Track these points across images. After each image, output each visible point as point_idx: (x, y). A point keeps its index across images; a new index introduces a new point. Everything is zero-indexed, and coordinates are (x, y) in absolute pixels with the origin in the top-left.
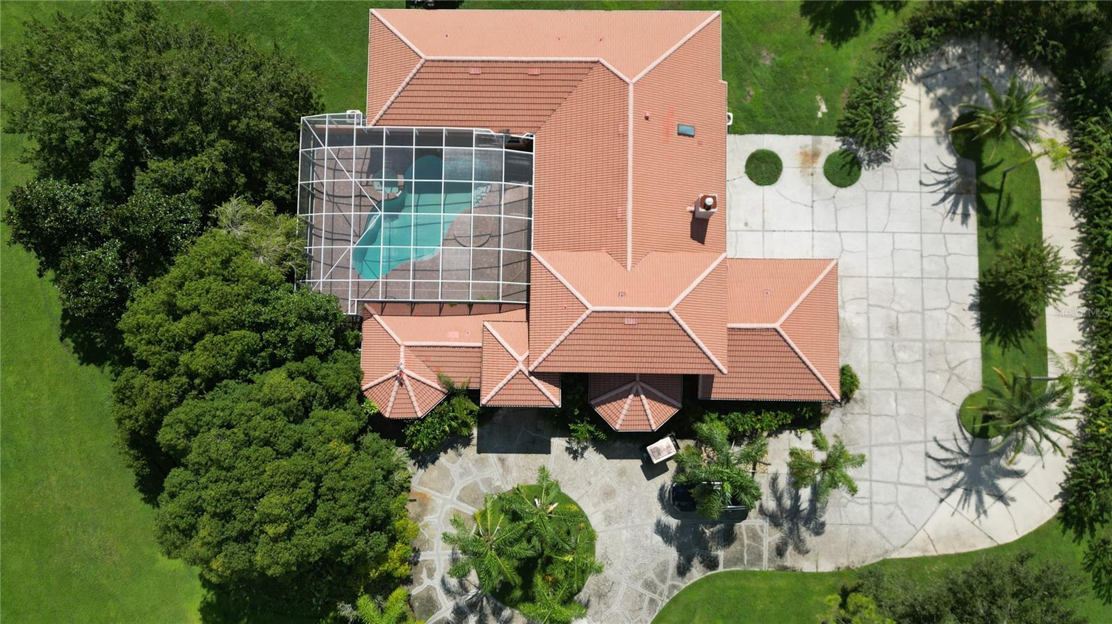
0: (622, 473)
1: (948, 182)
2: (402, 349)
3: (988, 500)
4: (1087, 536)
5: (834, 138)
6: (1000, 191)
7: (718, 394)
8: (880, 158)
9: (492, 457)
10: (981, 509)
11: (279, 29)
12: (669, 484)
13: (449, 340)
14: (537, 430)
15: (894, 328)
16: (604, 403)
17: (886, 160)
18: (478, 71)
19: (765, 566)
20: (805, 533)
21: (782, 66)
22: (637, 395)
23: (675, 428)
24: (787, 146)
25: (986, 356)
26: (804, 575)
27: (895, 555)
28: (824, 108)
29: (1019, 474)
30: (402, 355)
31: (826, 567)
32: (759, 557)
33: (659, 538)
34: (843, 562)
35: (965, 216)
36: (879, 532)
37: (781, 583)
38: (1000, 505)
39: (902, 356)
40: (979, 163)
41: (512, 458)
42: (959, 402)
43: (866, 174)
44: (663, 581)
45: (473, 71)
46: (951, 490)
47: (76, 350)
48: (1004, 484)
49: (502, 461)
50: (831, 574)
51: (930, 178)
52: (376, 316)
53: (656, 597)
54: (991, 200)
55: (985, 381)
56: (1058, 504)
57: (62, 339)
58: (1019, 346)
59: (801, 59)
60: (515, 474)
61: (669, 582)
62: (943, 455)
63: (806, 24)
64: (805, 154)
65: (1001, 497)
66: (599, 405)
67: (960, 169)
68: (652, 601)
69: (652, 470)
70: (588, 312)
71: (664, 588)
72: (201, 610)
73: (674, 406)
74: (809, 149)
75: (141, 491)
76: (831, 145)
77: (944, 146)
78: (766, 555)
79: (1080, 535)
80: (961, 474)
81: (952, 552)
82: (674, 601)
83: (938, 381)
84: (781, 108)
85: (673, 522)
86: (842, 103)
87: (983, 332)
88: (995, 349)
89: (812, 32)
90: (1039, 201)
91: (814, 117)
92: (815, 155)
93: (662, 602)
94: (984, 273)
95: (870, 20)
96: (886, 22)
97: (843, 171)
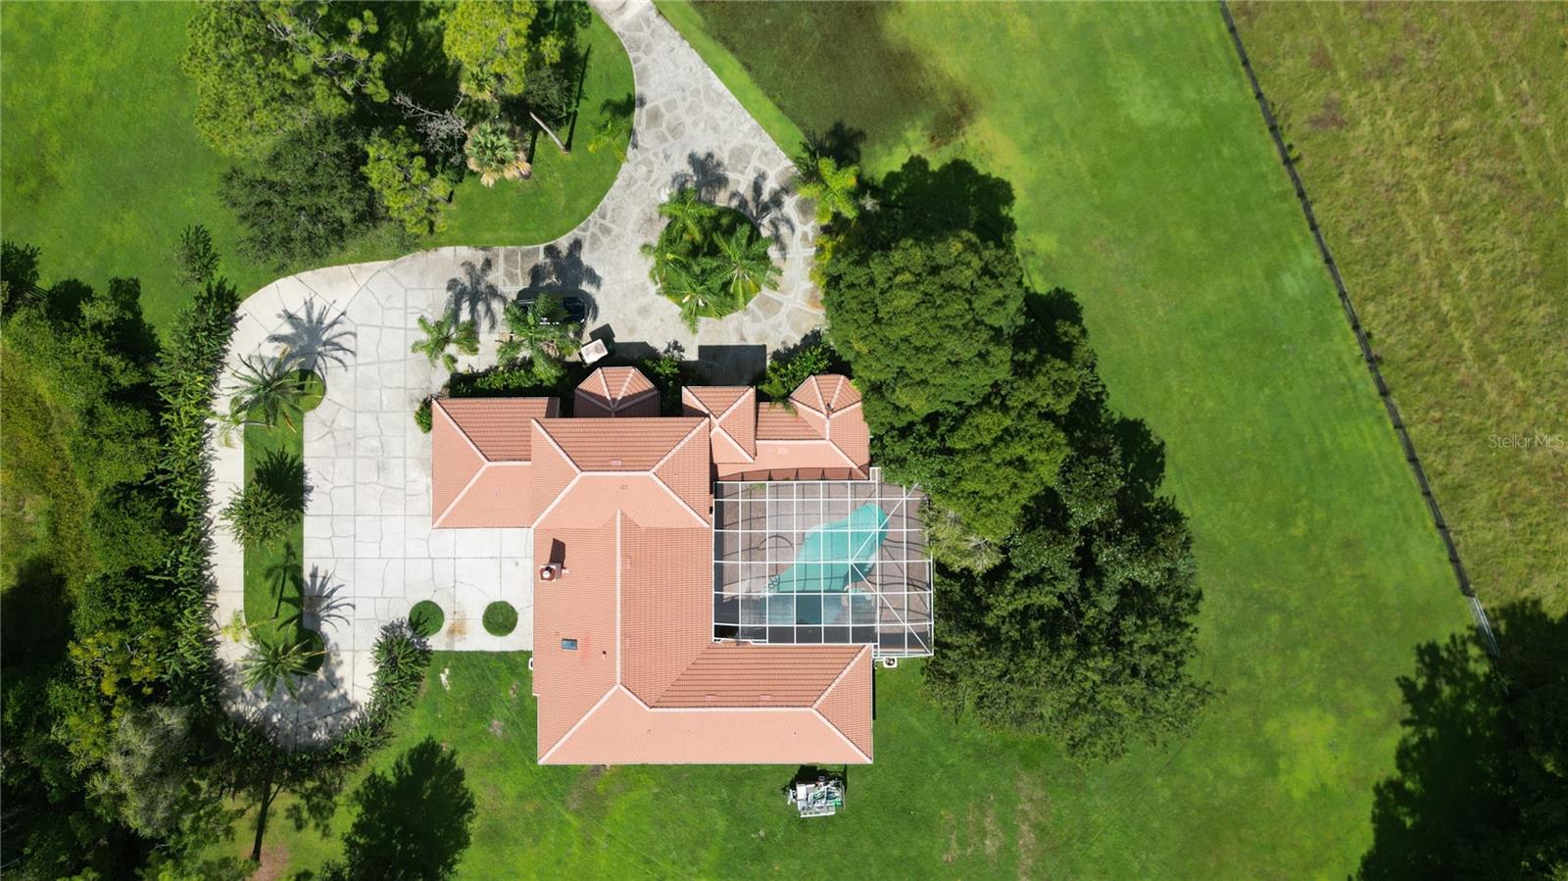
0: (632, 330)
1: (329, 607)
2: (828, 437)
3: (302, 315)
4: (214, 284)
5: (433, 648)
6: (281, 600)
7: (542, 402)
8: (390, 630)
9: (752, 341)
10: (309, 306)
11: (970, 751)
12: (589, 321)
13: (786, 446)
14: (711, 367)
15: (381, 468)
16: (645, 392)
17: (385, 629)
18: (764, 698)
19: (501, 251)
20: (466, 281)
21: (482, 719)
22: (614, 400)
23: (582, 370)
24: (479, 640)
25: (300, 444)
26: (467, 244)
27: (385, 263)
28: (443, 677)
29: (275, 338)
30: (828, 431)
31: (447, 252)
32: (507, 258)
33: (598, 272)
34: (432, 255)
35: (314, 576)
36: (400, 283)
37: (487, 236)
38: (292, 311)
39: (375, 443)
40: (299, 625)
41: (734, 341)
42: (325, 401)
43: (404, 614)
44: (594, 235)
45: (768, 698)
46: (335, 323)
47: (1148, 433)
48: (287, 329)
49: (743, 339)
50: (442, 245)
51: (345, 611)
52: (855, 467)
53: (600, 221)
54: (291, 592)
55: (302, 420)
56: (239, 312)
57: (1163, 443)
58: (270, 454)
59: (464, 727)
60: (731, 327)
61: (588, 234)
62: (340, 354)
63: (459, 761)
64: (460, 632)
65: (291, 318)
66: (650, 390)
67: (317, 619)
68: (603, 217)
69: (605, 334)
70: (654, 470)
71: (592, 229)
72: (1013, 198)
73: (582, 390)
74: (457, 637)
75: (1077, 304)
76: (436, 642)
77: (332, 642)
78: (501, 260)
79: (221, 286)
80: (324, 338)
81: (335, 268)
82: (583, 218)
83: (344, 421)
84: (483, 677)
85: (585, 287)
86: (426, 683)
87: (301, 466)
88: (291, 451)
89: (453, 753)
90: (245, 591)
91: (452, 668)
92: (452, 632)
93: (594, 216)
94: (299, 521)
95: (398, 765)
96: (383, 763)
97: (425, 617)
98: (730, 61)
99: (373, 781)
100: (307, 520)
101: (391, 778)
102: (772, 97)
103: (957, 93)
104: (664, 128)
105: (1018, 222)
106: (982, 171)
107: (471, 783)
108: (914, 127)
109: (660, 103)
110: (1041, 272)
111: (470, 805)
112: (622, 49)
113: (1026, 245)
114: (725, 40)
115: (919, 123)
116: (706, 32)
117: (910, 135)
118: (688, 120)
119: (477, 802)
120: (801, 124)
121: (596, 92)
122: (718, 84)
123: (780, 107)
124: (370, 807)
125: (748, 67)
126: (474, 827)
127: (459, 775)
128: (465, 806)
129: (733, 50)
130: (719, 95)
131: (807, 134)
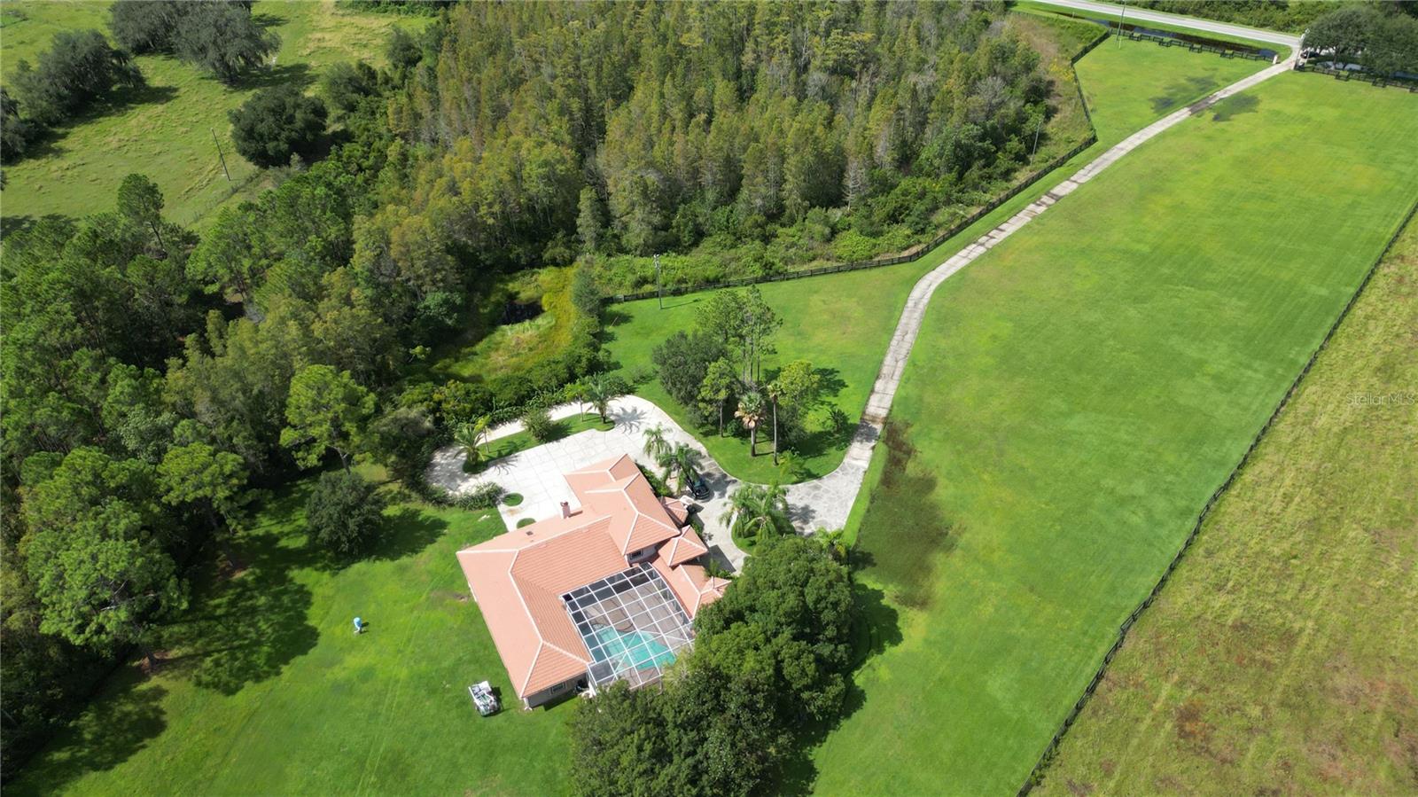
0: (706, 519)
1: (503, 466)
3: (638, 413)
5: (498, 507)
6: (499, 450)
8: (501, 489)
10: (643, 413)
12: (700, 500)
17: (501, 487)
22: (668, 506)
24: (510, 521)
25: (578, 432)
26: (709, 448)
27: (680, 429)
28: (485, 516)
29: (623, 409)
31: (700, 443)
32: (711, 463)
33: (726, 495)
34: (694, 441)
35: (516, 456)
37: (717, 453)
38: (638, 409)
39: (593, 453)
40: (489, 460)
43: (512, 491)
46: (640, 422)
48: (629, 411)
50: (700, 440)
51: (504, 471)
54: (504, 453)
55: (590, 428)
56: (629, 396)
62: (627, 429)
63: (440, 539)
64: (512, 514)
65: (635, 410)
67: (495, 465)
70: (641, 512)
74: (509, 513)
76: (502, 508)
77: (485, 472)
79: (636, 388)
80: (632, 422)
81: (666, 416)
83: (598, 441)
85: (716, 494)
86: (480, 511)
87: (568, 435)
88: (573, 430)
89: (444, 534)
90: (499, 439)
91: (491, 518)
92: (511, 511)
94: (540, 443)
95: (429, 518)
96: (429, 511)
97: (515, 499)
98: (865, 504)
99: (416, 513)
100: (543, 446)
101: (420, 518)
102: (862, 524)
103: (929, 598)
104: (813, 493)
105: (885, 654)
106: (899, 624)
107: (430, 549)
108: (895, 587)
109: (824, 487)
110: (867, 679)
111: (417, 553)
112: (838, 465)
113: (876, 664)
114: (873, 499)
115: (900, 588)
116: (871, 490)
117: (891, 587)
118: (825, 499)
119: (419, 555)
120: (858, 541)
121: (811, 464)
122: (851, 504)
123: (860, 531)
124: (401, 517)
125: (868, 511)
126: (405, 560)
127: (432, 541)
128: (415, 551)
129: (872, 503)
130: (846, 506)
131: (856, 546)
